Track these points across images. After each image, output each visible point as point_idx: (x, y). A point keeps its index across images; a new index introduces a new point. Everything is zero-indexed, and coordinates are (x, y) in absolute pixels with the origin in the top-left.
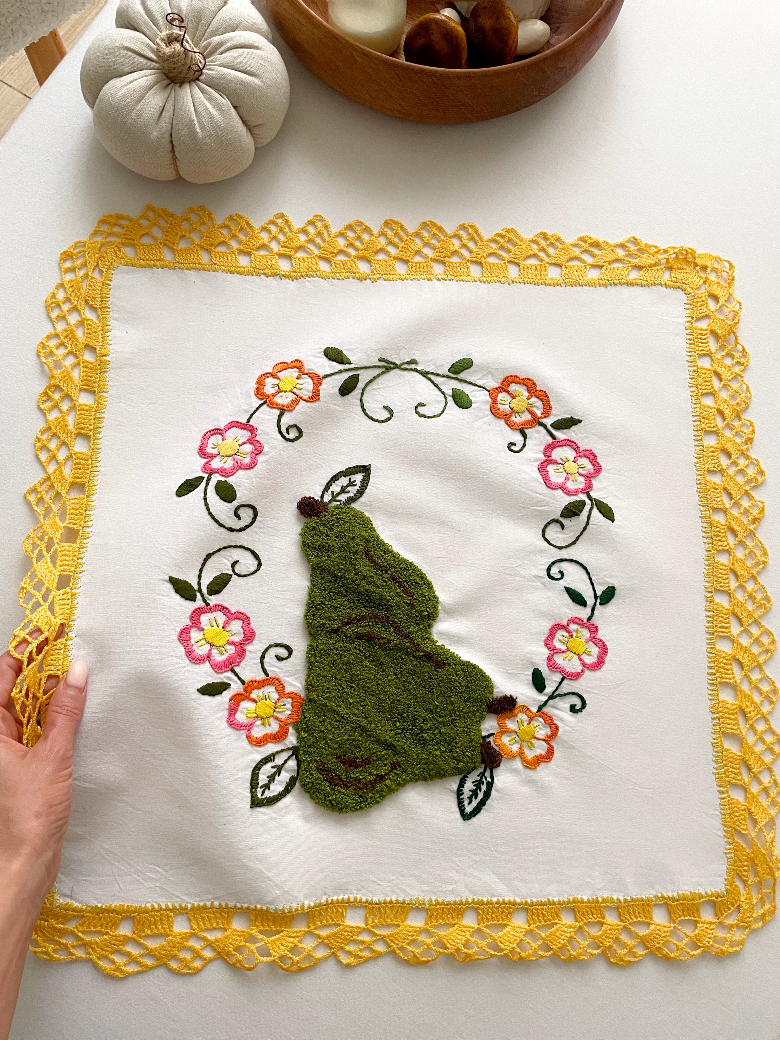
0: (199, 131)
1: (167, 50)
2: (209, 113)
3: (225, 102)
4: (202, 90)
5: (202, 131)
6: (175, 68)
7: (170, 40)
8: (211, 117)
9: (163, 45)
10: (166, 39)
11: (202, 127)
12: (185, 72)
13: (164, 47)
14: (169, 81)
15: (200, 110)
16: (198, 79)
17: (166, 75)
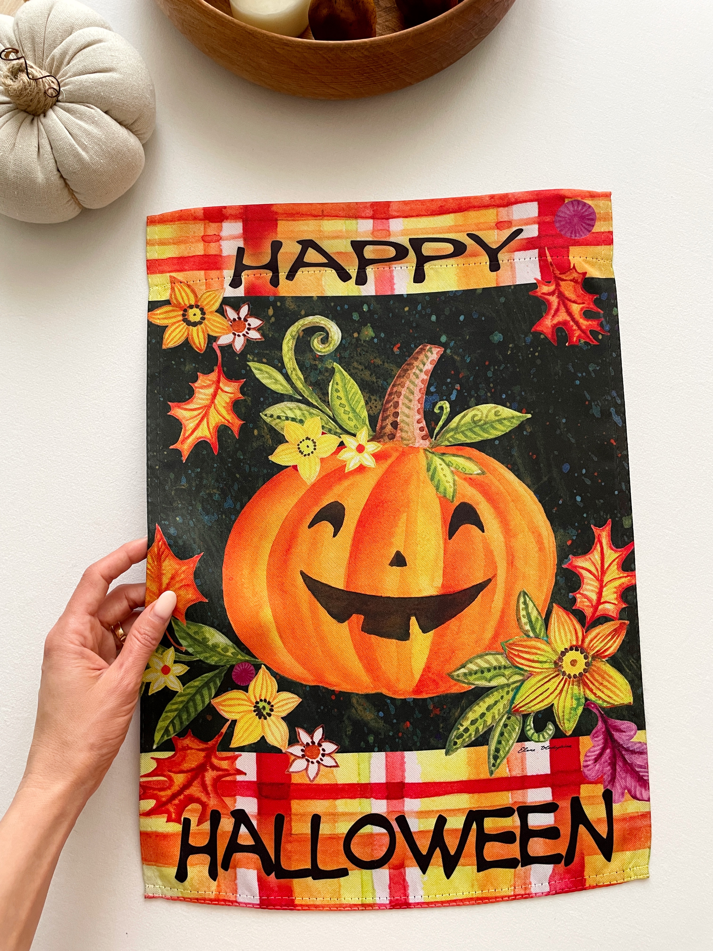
0: (83, 153)
1: (15, 85)
2: (85, 130)
3: (97, 112)
4: (68, 110)
5: (87, 152)
6: (31, 100)
7: (15, 73)
8: (88, 134)
9: (9, 82)
10: (9, 74)
11: (85, 148)
12: (43, 99)
13: (12, 83)
14: (31, 117)
15: (75, 131)
16: (58, 101)
17: (25, 111)
